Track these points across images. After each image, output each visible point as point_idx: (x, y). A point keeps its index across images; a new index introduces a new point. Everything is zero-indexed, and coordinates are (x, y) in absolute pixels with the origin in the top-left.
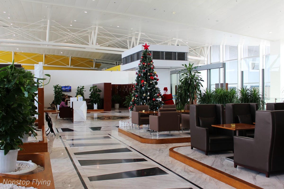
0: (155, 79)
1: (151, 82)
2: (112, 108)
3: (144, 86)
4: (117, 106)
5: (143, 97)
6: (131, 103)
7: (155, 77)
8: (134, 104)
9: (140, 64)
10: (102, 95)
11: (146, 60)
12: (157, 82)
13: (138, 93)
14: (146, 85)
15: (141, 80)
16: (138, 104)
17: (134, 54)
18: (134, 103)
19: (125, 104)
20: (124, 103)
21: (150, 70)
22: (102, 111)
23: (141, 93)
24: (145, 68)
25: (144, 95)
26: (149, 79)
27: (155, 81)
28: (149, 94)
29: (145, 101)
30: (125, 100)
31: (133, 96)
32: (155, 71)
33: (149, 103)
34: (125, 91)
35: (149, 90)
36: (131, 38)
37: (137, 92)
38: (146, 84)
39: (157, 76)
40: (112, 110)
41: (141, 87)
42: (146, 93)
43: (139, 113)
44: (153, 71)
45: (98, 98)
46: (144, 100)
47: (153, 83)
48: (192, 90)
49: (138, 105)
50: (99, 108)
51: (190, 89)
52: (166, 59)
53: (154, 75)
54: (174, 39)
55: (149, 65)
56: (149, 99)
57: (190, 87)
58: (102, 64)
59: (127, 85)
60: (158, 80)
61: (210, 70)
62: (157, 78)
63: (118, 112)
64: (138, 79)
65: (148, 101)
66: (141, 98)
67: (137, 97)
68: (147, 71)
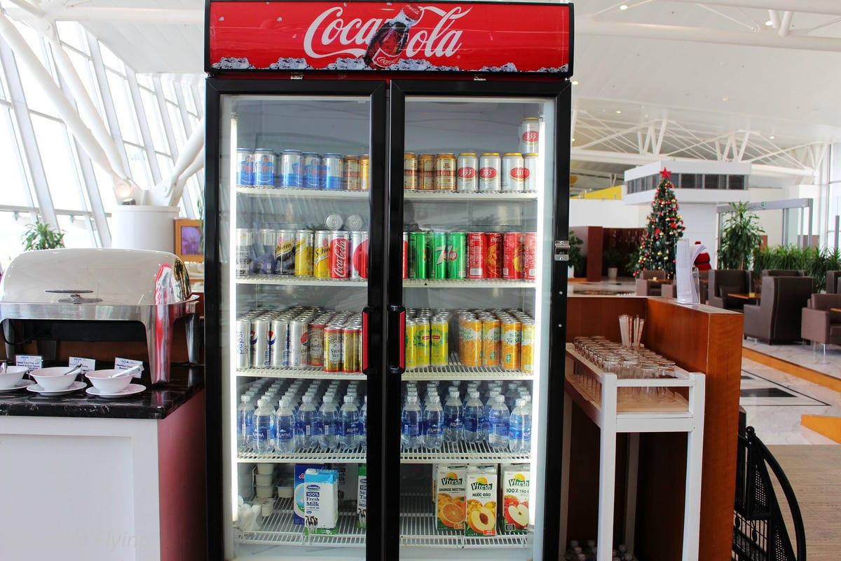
0: (679, 227)
1: (671, 233)
2: (604, 276)
3: (659, 238)
4: (613, 272)
5: (657, 258)
6: (637, 266)
7: (679, 224)
8: (641, 268)
9: (654, 202)
10: (583, 249)
11: (665, 195)
12: (683, 232)
13: (649, 250)
14: (663, 238)
15: (655, 229)
16: (648, 267)
17: (647, 177)
18: (643, 266)
19: (628, 268)
20: (626, 266)
21: (670, 212)
22: (583, 280)
23: (655, 250)
24: (662, 209)
25: (659, 254)
26: (668, 227)
27: (679, 230)
28: (667, 252)
29: (660, 263)
30: (628, 260)
31: (642, 255)
32: (680, 214)
33: (667, 268)
34: (631, 243)
35: (667, 245)
36: (646, 129)
37: (647, 248)
38: (663, 236)
39: (682, 223)
40: (603, 280)
41: (655, 240)
42: (663, 250)
43: (648, 283)
44: (676, 214)
45: (577, 256)
46: (658, 261)
47: (674, 234)
48: (742, 247)
49: (649, 269)
50: (576, 275)
51: (739, 245)
52: (707, 187)
53: (677, 222)
54: (741, 131)
55: (669, 205)
56: (667, 261)
57: (740, 242)
58: (578, 176)
59: (635, 230)
60: (684, 228)
61: (787, 209)
62: (683, 226)
63: (613, 284)
64: (651, 227)
65: (666, 264)
66: (654, 257)
67: (647, 257)
68: (665, 214)
